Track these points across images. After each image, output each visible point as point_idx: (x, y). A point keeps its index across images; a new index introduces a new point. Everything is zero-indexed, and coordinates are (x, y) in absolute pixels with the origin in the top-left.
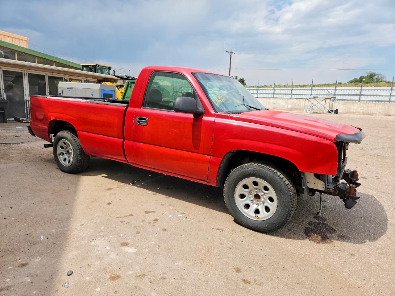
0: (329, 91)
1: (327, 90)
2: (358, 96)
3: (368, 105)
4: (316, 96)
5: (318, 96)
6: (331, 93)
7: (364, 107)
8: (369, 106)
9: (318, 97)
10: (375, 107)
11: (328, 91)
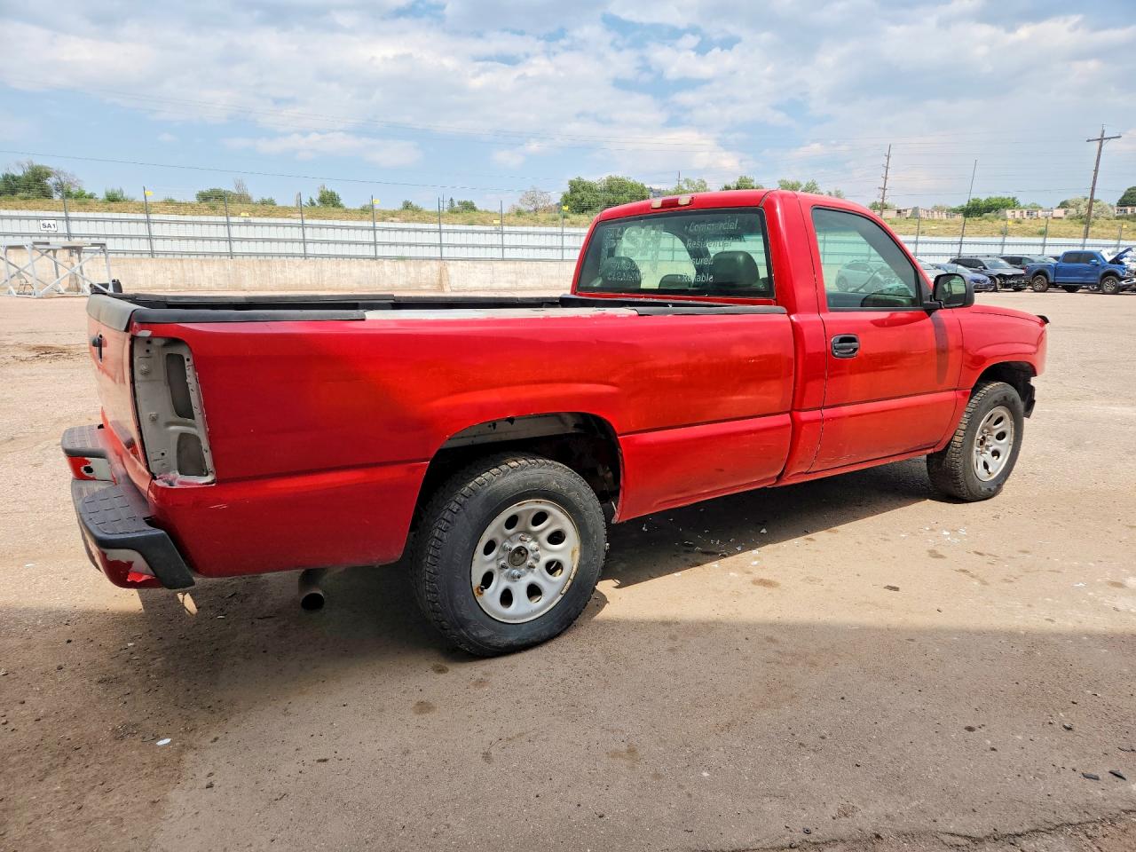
0: (47, 222)
1: (38, 219)
2: (145, 241)
3: (182, 266)
4: (44, 239)
5: (52, 240)
6: (53, 229)
7: (173, 271)
8: (185, 267)
9: (48, 244)
10: (203, 270)
11: (42, 222)
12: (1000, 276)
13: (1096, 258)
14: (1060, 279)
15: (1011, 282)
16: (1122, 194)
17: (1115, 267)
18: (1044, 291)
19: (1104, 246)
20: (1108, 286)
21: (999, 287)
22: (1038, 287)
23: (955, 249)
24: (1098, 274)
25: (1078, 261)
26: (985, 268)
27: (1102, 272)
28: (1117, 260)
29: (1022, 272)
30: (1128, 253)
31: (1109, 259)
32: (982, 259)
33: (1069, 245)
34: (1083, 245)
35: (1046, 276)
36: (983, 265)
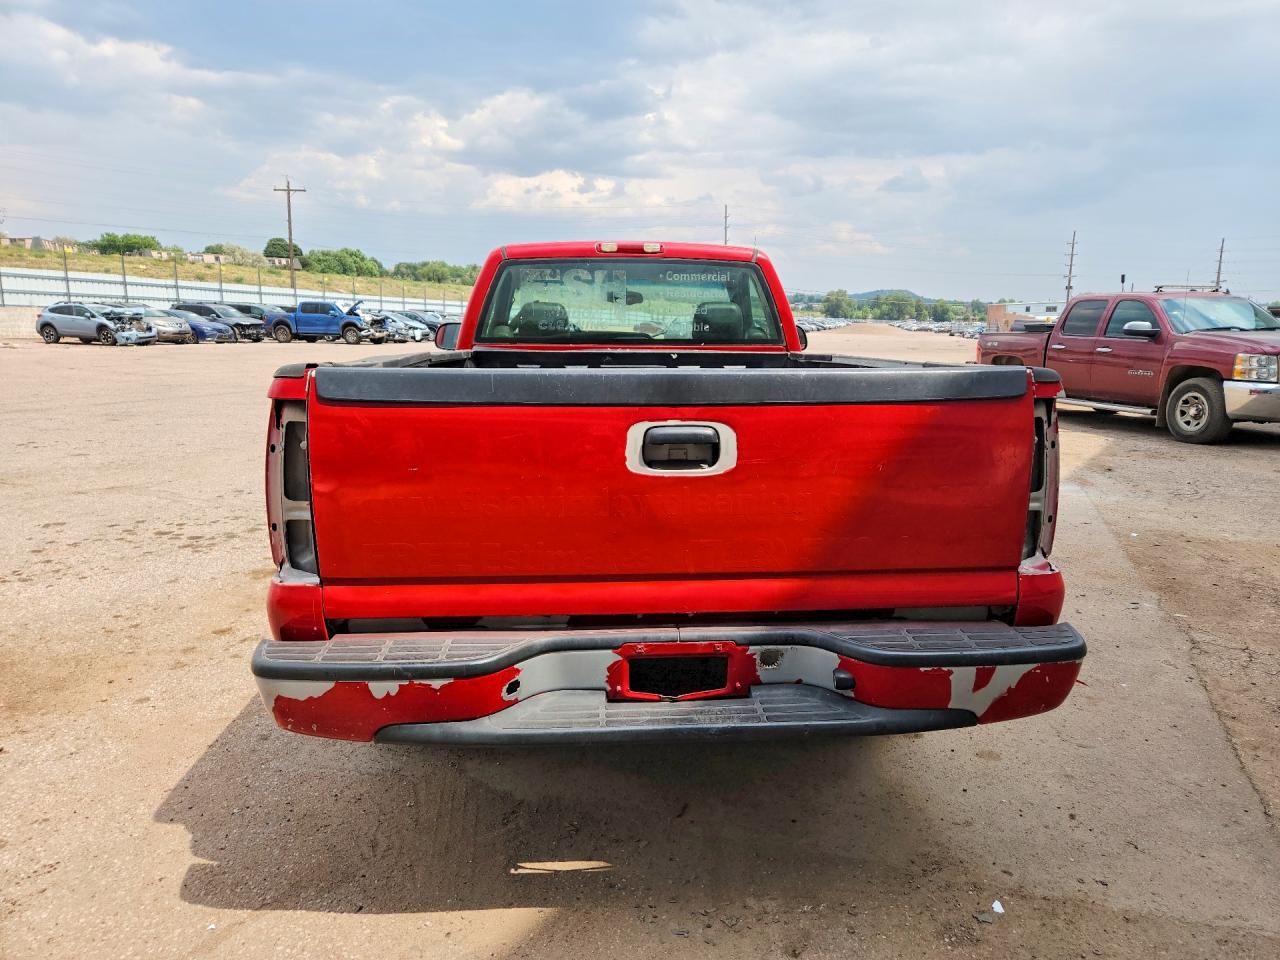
12: (238, 325)
13: (333, 309)
14: (303, 330)
15: (251, 332)
16: (265, 245)
17: (353, 319)
18: (289, 342)
19: (338, 299)
20: (351, 337)
21: (238, 337)
22: (281, 338)
23: (171, 294)
24: (337, 324)
25: (316, 312)
26: (218, 316)
27: (342, 323)
28: (352, 312)
29: (261, 322)
30: (360, 305)
31: (345, 310)
32: (213, 307)
33: (306, 297)
34: (323, 297)
35: (288, 326)
36: (215, 313)
